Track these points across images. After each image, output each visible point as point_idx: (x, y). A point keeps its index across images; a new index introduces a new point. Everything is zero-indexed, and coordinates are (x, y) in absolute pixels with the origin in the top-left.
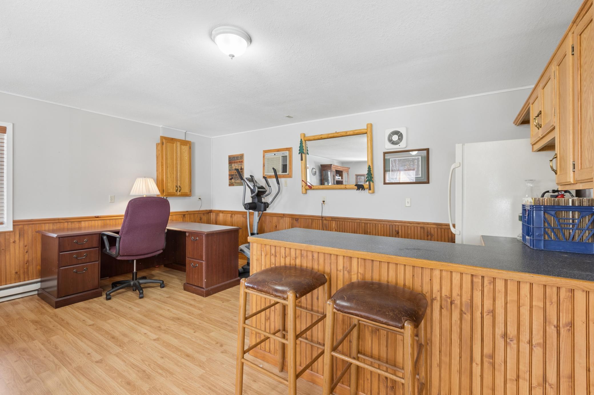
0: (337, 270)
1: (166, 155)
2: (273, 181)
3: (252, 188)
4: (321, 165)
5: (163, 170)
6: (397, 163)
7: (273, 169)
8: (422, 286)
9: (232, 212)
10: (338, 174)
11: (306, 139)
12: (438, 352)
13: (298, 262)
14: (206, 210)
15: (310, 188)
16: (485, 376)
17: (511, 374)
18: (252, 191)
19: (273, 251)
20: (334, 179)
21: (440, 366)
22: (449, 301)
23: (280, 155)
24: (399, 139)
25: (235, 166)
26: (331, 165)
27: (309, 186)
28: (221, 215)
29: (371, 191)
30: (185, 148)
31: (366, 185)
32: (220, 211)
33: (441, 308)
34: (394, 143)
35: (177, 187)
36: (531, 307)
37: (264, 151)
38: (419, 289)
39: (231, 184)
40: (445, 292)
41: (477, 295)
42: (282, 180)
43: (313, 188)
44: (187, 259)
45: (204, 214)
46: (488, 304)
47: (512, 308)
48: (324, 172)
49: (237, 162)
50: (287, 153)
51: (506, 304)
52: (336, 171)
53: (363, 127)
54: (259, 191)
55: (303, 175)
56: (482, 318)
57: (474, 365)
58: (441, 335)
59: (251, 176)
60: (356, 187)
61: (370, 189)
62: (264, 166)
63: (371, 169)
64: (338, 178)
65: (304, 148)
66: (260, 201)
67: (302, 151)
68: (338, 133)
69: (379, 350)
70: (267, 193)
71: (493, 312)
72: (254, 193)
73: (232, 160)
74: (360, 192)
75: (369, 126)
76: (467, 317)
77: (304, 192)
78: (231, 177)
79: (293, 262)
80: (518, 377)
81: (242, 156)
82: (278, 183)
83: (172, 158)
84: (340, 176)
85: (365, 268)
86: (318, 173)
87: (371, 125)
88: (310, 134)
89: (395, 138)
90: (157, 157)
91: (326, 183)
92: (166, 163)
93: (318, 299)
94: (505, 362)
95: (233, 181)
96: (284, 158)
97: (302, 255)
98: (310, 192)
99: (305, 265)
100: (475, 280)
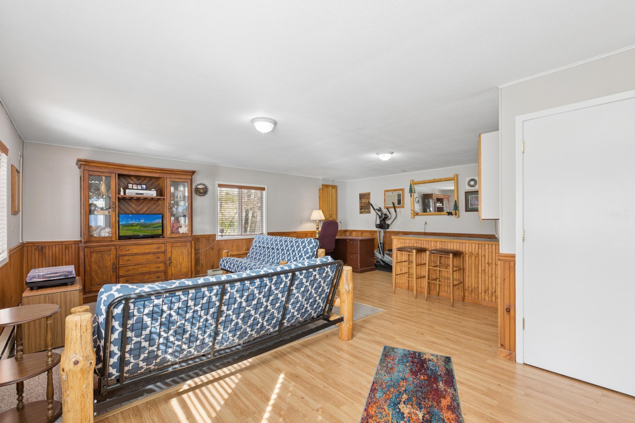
0: (431, 247)
1: (325, 195)
2: (392, 210)
3: (380, 215)
4: (423, 194)
5: (323, 205)
6: (474, 198)
7: (393, 203)
8: (462, 250)
9: (362, 231)
10: (439, 201)
11: (414, 183)
12: (468, 272)
13: (415, 245)
14: (344, 230)
15: (417, 214)
16: (482, 277)
17: (490, 275)
18: (380, 217)
19: (404, 242)
20: (435, 206)
21: (468, 277)
22: (471, 254)
23: (396, 193)
24: (475, 184)
25: (364, 201)
26: (433, 194)
27: (416, 213)
28: (354, 233)
29: (457, 216)
30: (334, 190)
31: (454, 212)
32: (353, 231)
33: (469, 256)
34: (472, 186)
35: (330, 215)
36: (496, 252)
37: (385, 191)
38: (462, 251)
39: (361, 213)
40: (470, 251)
41: (480, 250)
42: (398, 210)
43: (419, 214)
44: (348, 254)
45: (343, 232)
46: (483, 253)
47: (490, 254)
48: (426, 200)
49: (365, 198)
50: (401, 192)
51: (489, 252)
52: (437, 199)
53: (451, 176)
54: (384, 217)
55: (412, 206)
56: (481, 258)
57: (479, 274)
58: (469, 266)
59: (379, 208)
60: (447, 214)
61: (456, 215)
62: (385, 200)
63: (457, 203)
64: (439, 205)
65: (413, 189)
66: (385, 223)
67: (411, 191)
68: (435, 180)
69: (448, 275)
70: (389, 218)
71: (484, 256)
72: (382, 218)
73: (362, 196)
74: (450, 217)
75: (456, 176)
76: (477, 258)
77: (413, 217)
78: (361, 208)
79: (412, 245)
80: (492, 275)
81: (369, 194)
82: (396, 211)
83: (328, 197)
84: (440, 203)
85: (442, 245)
86: (420, 201)
87: (457, 175)
88: (416, 180)
89: (472, 183)
90: (319, 197)
91: (428, 210)
92: (325, 200)
93: (423, 259)
94: (488, 271)
95: (363, 210)
96: (399, 195)
97: (416, 242)
98: (417, 217)
99: (418, 246)
100: (479, 246)
